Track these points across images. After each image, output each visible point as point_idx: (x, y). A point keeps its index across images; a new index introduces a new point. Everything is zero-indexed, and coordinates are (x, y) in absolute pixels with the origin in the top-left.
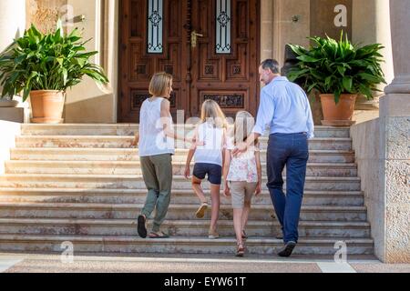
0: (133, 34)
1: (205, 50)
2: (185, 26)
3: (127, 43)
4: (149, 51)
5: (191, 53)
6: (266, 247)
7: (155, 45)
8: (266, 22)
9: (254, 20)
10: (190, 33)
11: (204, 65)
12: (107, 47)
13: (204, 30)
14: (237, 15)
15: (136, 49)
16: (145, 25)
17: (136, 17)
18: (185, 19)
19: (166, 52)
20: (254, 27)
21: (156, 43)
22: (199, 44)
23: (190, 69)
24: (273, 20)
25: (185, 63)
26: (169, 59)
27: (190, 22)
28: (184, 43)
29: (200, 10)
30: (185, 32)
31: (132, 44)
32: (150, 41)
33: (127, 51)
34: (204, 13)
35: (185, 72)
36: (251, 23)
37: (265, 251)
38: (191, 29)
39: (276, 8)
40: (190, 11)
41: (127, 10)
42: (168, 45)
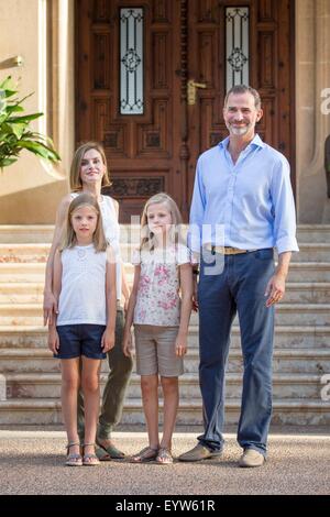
0: (98, 85)
1: (209, 109)
2: (178, 72)
3: (88, 100)
4: (123, 112)
5: (187, 113)
6: (309, 415)
7: (131, 101)
8: (305, 63)
9: (285, 61)
10: (185, 83)
11: (209, 132)
12: (57, 107)
13: (208, 78)
14: (259, 54)
15: (103, 109)
16: (115, 71)
17: (102, 58)
18: (177, 61)
19: (149, 111)
20: (285, 70)
21: (132, 100)
22: (200, 99)
23: (186, 139)
24: (315, 60)
25: (179, 128)
26: (153, 123)
27: (185, 65)
28: (177, 99)
29: (200, 47)
30: (177, 81)
31: (97, 101)
32: (123, 96)
33: (88, 112)
34: (207, 50)
35: (179, 144)
36: (281, 65)
37: (308, 421)
38: (187, 76)
39: (320, 46)
40: (185, 48)
41: (87, 48)
42: (150, 101)
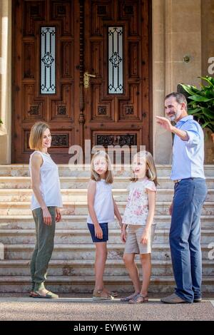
0: (26, 76)
1: (97, 91)
2: (78, 67)
3: (20, 84)
4: (42, 92)
5: (83, 93)
6: (160, 286)
7: (48, 86)
8: (158, 62)
9: (146, 60)
10: (82, 74)
11: (97, 105)
12: (1, 89)
13: (97, 70)
14: (130, 56)
15: (29, 90)
16: (38, 68)
17: (29, 58)
18: (77, 61)
19: (59, 92)
20: (146, 67)
21: (49, 84)
22: (92, 85)
23: (82, 110)
24: (165, 61)
25: (78, 103)
26: (62, 100)
27: (82, 63)
28: (77, 84)
29: (92, 51)
30: (77, 73)
31: (25, 85)
32: (43, 83)
33: (20, 92)
34: (96, 54)
35: (78, 113)
36: (143, 63)
37: (159, 290)
38: (83, 70)
39: (168, 51)
40: (82, 52)
41: (20, 52)
42: (60, 86)
